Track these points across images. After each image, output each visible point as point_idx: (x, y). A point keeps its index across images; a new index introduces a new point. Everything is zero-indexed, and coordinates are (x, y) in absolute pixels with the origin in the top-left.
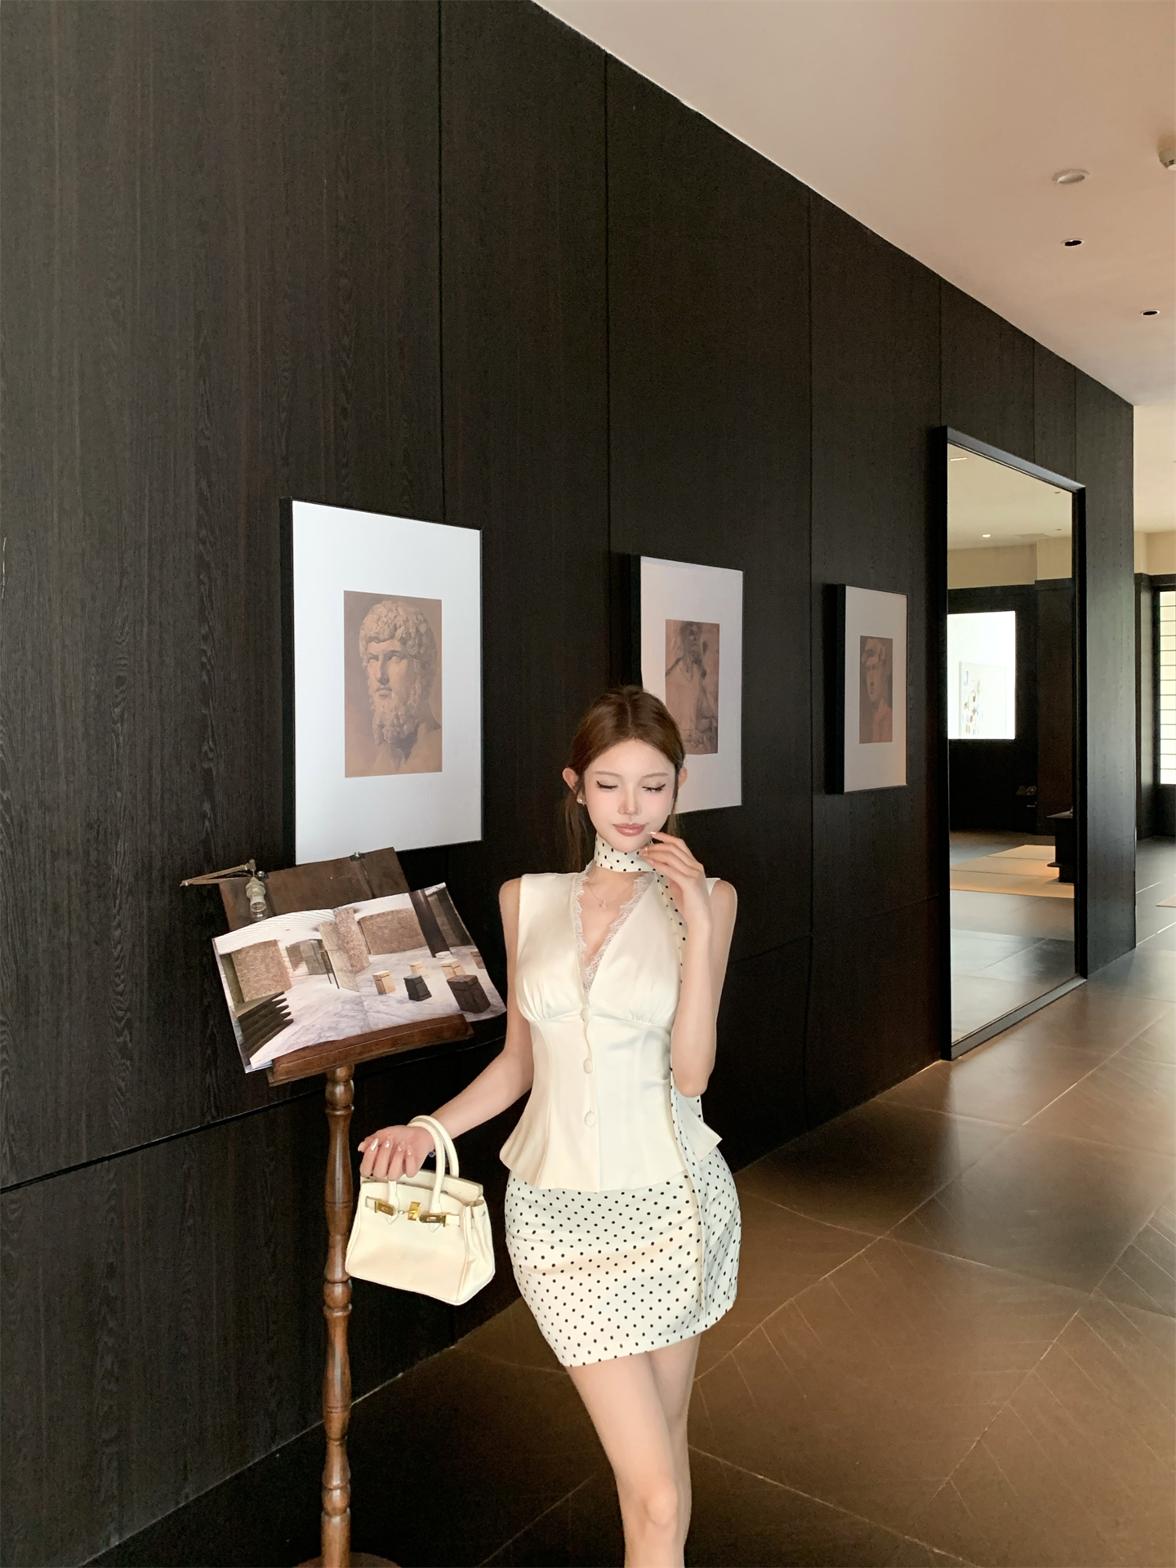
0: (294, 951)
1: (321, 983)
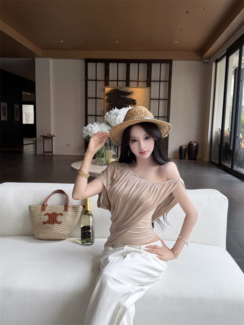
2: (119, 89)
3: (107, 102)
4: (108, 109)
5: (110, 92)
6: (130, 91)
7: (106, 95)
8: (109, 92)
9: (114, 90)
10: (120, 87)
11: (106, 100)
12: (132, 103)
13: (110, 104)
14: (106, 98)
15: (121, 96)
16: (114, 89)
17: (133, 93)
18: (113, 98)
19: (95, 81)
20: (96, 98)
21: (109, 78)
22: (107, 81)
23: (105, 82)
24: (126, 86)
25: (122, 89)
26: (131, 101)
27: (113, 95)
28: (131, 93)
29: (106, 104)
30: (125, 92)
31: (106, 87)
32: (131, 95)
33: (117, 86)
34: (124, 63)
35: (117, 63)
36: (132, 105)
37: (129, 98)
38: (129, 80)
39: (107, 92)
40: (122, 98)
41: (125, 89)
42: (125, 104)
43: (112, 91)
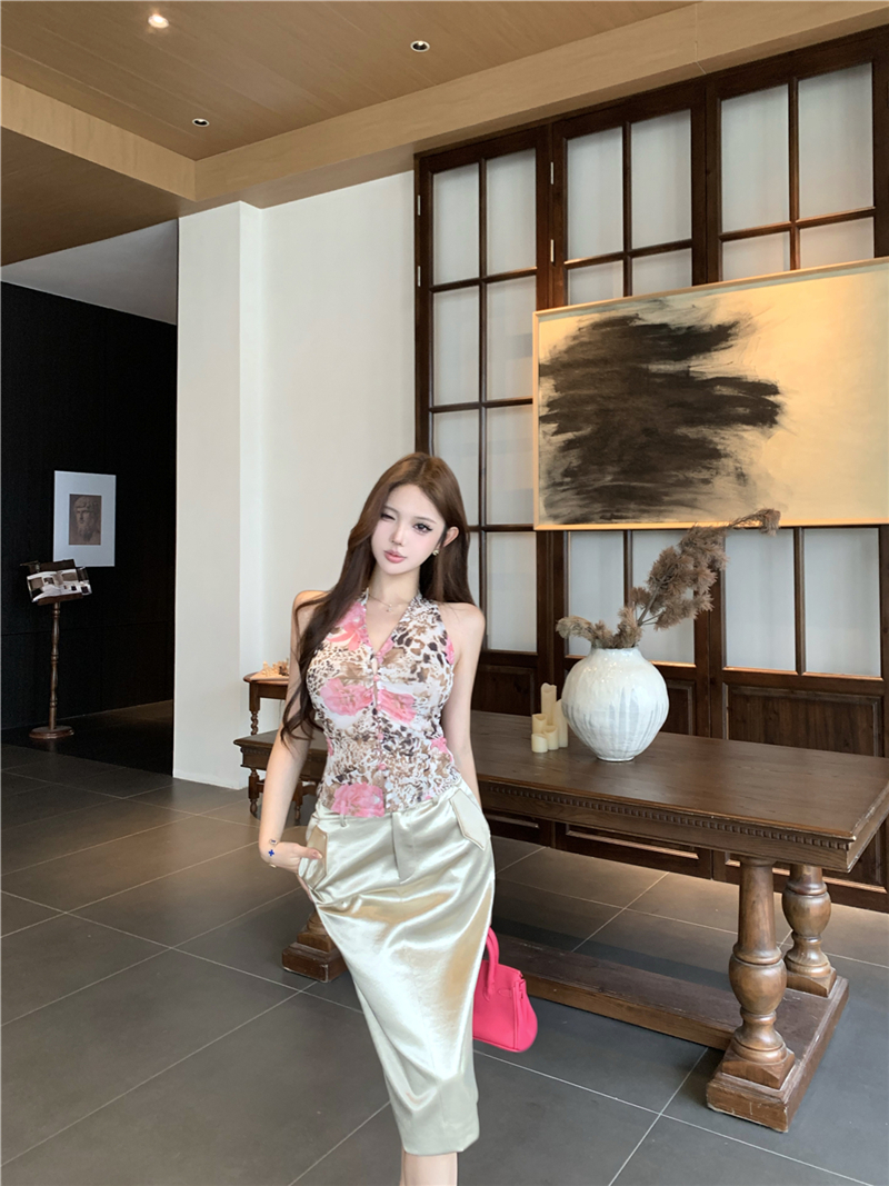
0: (46, 580)
1: (51, 586)
2: (636, 317)
3: (553, 427)
4: (558, 480)
5: (569, 350)
6: (720, 317)
7: (544, 371)
8: (562, 346)
9: (596, 326)
10: (640, 300)
11: (545, 411)
12: (741, 410)
13: (570, 435)
14: (542, 392)
15: (655, 367)
16: (596, 317)
17: (752, 329)
18: (596, 391)
19: (477, 288)
20: (483, 405)
21: (562, 249)
22: (551, 272)
23: (538, 279)
24: (694, 284)
25: (661, 309)
26: (735, 397)
27: (594, 370)
28: (736, 334)
29: (543, 442)
30: (685, 334)
31: (537, 315)
32: (731, 346)
33: (626, 294)
34: (671, 116)
35: (620, 130)
36: (745, 427)
37: (717, 378)
38: (720, 234)
39: (550, 352)
40: (658, 380)
41: (679, 307)
42: (682, 430)
43: (585, 339)
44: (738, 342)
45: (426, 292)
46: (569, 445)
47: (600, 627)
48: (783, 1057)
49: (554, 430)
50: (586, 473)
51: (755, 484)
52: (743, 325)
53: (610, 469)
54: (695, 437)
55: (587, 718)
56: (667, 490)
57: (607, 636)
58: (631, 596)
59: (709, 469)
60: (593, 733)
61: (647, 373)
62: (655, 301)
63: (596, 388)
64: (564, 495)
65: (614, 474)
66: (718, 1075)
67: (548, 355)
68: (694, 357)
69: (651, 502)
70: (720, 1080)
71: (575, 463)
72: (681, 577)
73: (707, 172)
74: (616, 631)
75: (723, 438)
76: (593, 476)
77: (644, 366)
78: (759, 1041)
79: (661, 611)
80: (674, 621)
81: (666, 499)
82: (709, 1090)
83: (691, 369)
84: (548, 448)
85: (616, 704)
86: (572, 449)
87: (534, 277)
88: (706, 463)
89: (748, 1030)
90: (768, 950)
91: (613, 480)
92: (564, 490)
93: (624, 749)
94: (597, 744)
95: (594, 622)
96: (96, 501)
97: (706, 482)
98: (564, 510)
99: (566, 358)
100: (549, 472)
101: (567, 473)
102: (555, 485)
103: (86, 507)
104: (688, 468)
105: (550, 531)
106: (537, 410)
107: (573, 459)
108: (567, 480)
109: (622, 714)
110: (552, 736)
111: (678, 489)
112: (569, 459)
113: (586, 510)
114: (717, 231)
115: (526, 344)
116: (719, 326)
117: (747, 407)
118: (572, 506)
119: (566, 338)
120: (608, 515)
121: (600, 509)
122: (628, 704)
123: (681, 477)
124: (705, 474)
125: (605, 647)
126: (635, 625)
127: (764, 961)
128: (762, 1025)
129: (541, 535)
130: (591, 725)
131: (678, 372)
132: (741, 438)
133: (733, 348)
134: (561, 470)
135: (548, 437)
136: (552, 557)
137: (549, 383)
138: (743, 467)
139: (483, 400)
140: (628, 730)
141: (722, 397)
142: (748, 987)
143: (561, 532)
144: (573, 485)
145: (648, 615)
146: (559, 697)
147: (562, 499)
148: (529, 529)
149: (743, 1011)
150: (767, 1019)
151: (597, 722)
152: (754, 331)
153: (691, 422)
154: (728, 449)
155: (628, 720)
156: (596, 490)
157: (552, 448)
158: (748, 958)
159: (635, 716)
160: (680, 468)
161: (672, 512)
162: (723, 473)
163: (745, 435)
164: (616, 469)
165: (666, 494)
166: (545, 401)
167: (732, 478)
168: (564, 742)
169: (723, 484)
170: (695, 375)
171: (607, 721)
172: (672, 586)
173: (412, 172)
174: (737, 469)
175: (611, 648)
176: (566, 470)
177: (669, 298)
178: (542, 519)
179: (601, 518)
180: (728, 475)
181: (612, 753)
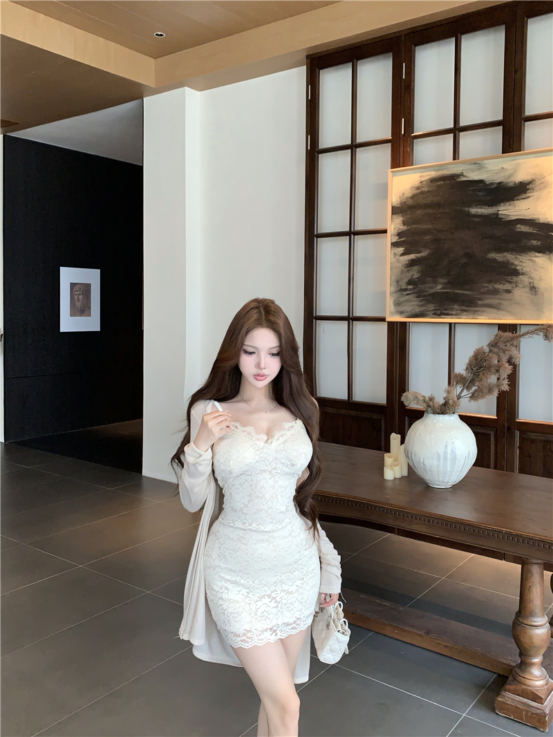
2: (462, 175)
3: (401, 250)
4: (403, 287)
5: (413, 197)
6: (521, 177)
7: (396, 211)
8: (409, 194)
9: (433, 180)
10: (464, 162)
11: (395, 239)
12: (534, 242)
13: (413, 256)
14: (394, 225)
15: (474, 210)
16: (433, 174)
17: (544, 185)
18: (431, 226)
19: (350, 150)
20: (351, 234)
21: (410, 125)
22: (402, 143)
23: (392, 146)
24: (503, 153)
25: (479, 169)
26: (530, 233)
27: (430, 211)
28: (533, 189)
29: (394, 260)
30: (497, 187)
31: (392, 172)
32: (529, 197)
33: (454, 159)
34: (491, 29)
35: (454, 39)
36: (537, 254)
37: (518, 219)
38: (523, 116)
39: (400, 198)
40: (477, 220)
41: (493, 169)
42: (492, 255)
43: (425, 189)
44: (534, 195)
45: (313, 153)
46: (412, 263)
47: (431, 399)
48: (546, 685)
49: (402, 252)
50: (424, 283)
51: (543, 294)
52: (538, 183)
53: (441, 280)
54: (502, 260)
55: (422, 460)
56: (480, 296)
57: (436, 406)
58: (452, 378)
59: (510, 282)
60: (425, 469)
61: (469, 214)
62: (475, 164)
63: (432, 224)
64: (407, 297)
65: (443, 283)
66: (503, 693)
67: (399, 200)
68: (502, 204)
69: (469, 304)
70: (504, 696)
71: (416, 276)
72: (488, 368)
73: (516, 72)
74: (442, 401)
75: (521, 262)
76: (427, 285)
77: (467, 209)
78: (531, 673)
79: (474, 388)
80: (483, 397)
81: (480, 302)
82: (496, 702)
83: (500, 212)
84: (397, 264)
85: (441, 452)
86: (414, 266)
87: (390, 144)
88: (509, 278)
89: (523, 666)
90: (539, 617)
91: (442, 289)
92: (408, 294)
93: (446, 481)
94: (427, 477)
95: (427, 395)
96: (87, 287)
97: (508, 291)
98: (408, 308)
99: (410, 202)
100: (397, 282)
101: (409, 283)
102: (402, 290)
103: (81, 291)
104: (496, 282)
105: (397, 322)
106: (390, 238)
107: (415, 273)
108: (411, 287)
109: (445, 458)
110: (397, 469)
111: (488, 296)
112: (412, 273)
113: (424, 308)
114: (521, 115)
115: (383, 190)
116: (521, 182)
117: (538, 240)
118: (413, 305)
119: (412, 188)
120: (439, 312)
121: (433, 308)
122: (449, 452)
123: (491, 287)
124: (507, 286)
125: (435, 413)
126: (456, 399)
127: (536, 624)
128: (533, 664)
129: (391, 325)
130: (424, 464)
131: (490, 215)
132: (534, 262)
133: (530, 198)
134: (406, 280)
135: (397, 257)
136: (398, 339)
137: (399, 220)
138: (535, 282)
139: (352, 230)
140: (449, 469)
141: (522, 233)
142: (525, 640)
143: (405, 323)
144: (415, 291)
145: (465, 392)
146: (402, 442)
147: (406, 301)
148: (383, 320)
149: (521, 654)
150: (537, 660)
151: (427, 463)
152: (545, 187)
153: (500, 250)
154: (525, 269)
155: (449, 462)
156: (430, 295)
157: (400, 265)
158: (525, 622)
159: (454, 459)
160: (490, 282)
161: (484, 311)
162: (521, 286)
163: (536, 259)
164: (445, 281)
165: (480, 299)
166: (396, 232)
167: (527, 290)
168: (405, 473)
169: (520, 294)
170: (502, 217)
171: (435, 462)
172: (481, 374)
173: (305, 67)
174: (530, 283)
175: (439, 414)
176: (409, 280)
177: (485, 161)
178: (392, 314)
179: (433, 314)
180: (524, 287)
181: (437, 483)
